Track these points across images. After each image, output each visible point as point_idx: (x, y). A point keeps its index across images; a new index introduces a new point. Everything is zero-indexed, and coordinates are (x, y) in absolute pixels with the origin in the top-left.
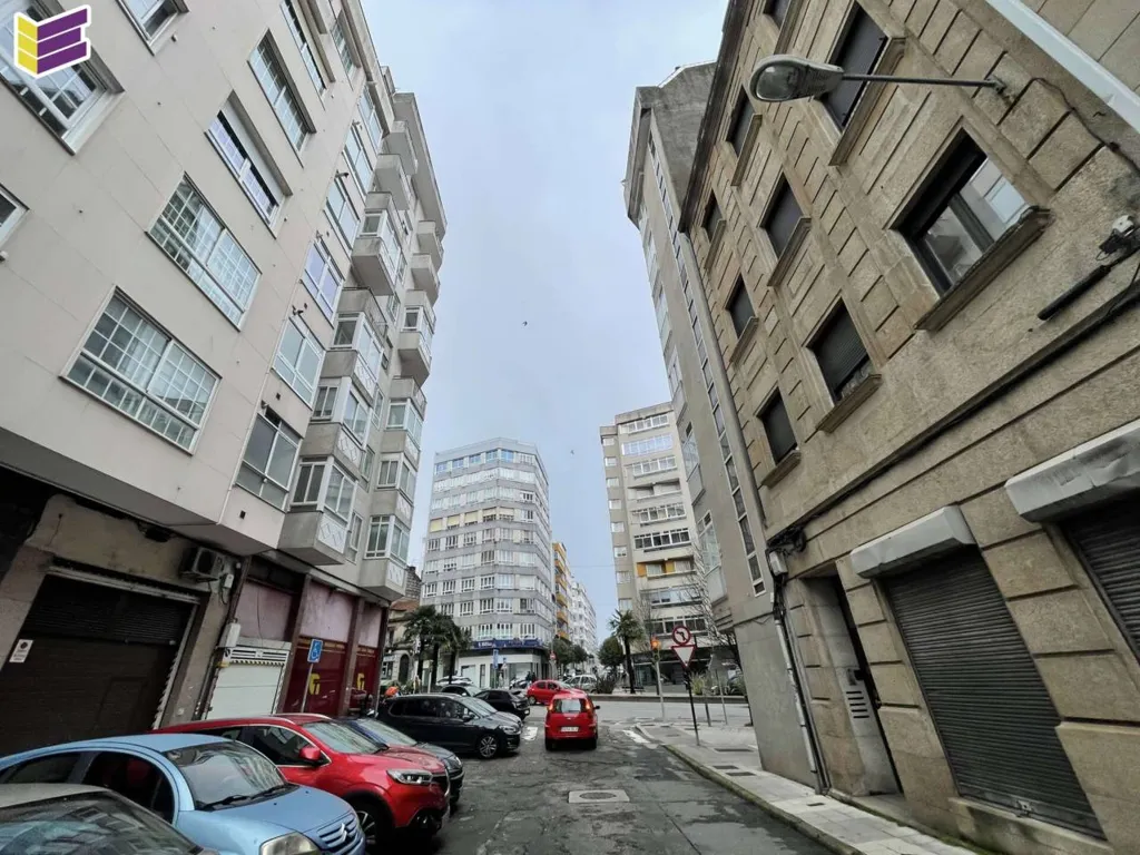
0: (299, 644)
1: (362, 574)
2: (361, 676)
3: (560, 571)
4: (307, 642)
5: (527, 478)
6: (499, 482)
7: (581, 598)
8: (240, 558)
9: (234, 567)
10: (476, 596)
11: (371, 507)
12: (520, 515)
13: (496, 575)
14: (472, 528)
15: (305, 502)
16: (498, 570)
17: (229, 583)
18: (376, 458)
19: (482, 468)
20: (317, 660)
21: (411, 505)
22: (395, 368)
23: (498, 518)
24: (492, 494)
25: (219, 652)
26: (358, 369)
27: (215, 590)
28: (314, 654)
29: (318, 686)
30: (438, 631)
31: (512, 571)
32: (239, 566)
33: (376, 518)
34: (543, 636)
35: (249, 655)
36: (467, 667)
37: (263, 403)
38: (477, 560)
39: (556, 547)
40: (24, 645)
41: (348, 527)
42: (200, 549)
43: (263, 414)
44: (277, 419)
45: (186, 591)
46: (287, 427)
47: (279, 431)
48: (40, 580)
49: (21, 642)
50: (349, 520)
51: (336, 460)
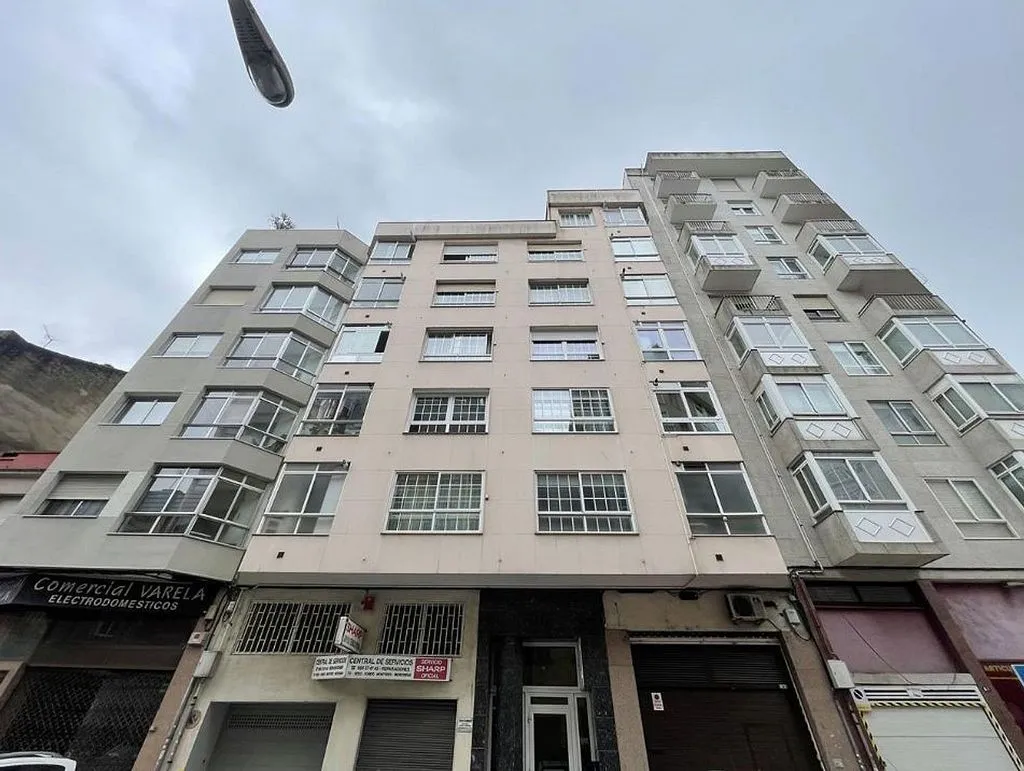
15: (821, 509)
17: (795, 617)
26: (769, 360)
27: (785, 629)
32: (792, 598)
33: (997, 469)
37: (674, 462)
40: (657, 697)
41: (912, 507)
42: (729, 596)
43: (682, 470)
44: (700, 465)
45: (758, 635)
46: (713, 464)
47: (709, 472)
48: (630, 650)
49: (653, 694)
50: (905, 498)
51: (813, 452)
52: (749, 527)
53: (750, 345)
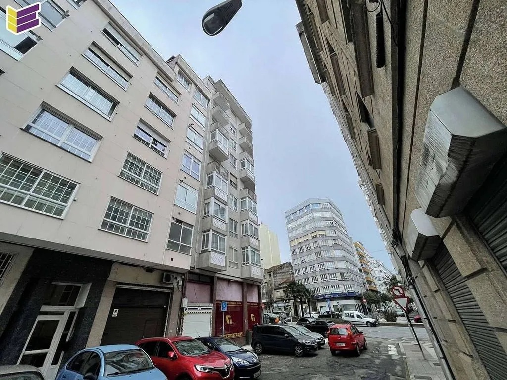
0: (217, 304)
1: (241, 272)
2: (252, 315)
3: (361, 257)
4: (219, 302)
5: (328, 214)
6: (314, 219)
7: (381, 268)
8: (183, 274)
9: (182, 278)
10: (318, 273)
11: (241, 244)
12: (329, 233)
13: (325, 263)
14: (308, 242)
15: (205, 249)
16: (324, 260)
17: (180, 284)
18: (238, 224)
19: (305, 214)
20: (226, 310)
21: (258, 240)
22: (240, 186)
23: (318, 236)
24: (313, 225)
25: (182, 310)
26: (217, 192)
27: (176, 287)
28: (224, 308)
29: (231, 320)
30: (298, 291)
31: (332, 260)
32: (183, 277)
34: (359, 290)
35: (195, 310)
36: (322, 307)
37: (173, 217)
38: (314, 257)
39: (356, 244)
40: (116, 311)
41: (225, 255)
42: (165, 273)
43: (174, 221)
44: (181, 222)
45: (165, 288)
46: (186, 224)
47: (183, 226)
48: (114, 290)
49: (115, 310)
50: (225, 253)
51: (213, 230)
52: (184, 250)
53: (214, 184)
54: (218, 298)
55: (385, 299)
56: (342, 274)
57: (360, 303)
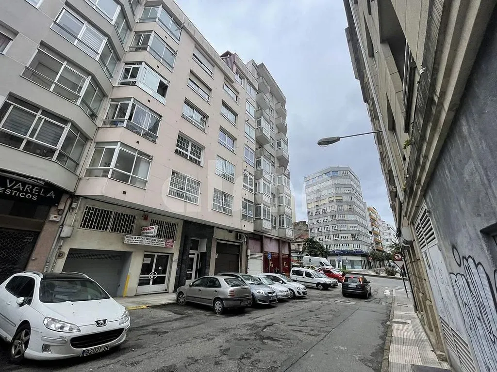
0: (264, 254)
1: (279, 233)
2: (285, 262)
4: (266, 253)
8: (247, 234)
9: (246, 237)
10: (331, 233)
11: (278, 212)
13: (338, 225)
14: (325, 206)
15: (258, 217)
16: (338, 222)
17: (245, 240)
18: (276, 196)
25: (247, 256)
26: (264, 174)
27: (243, 242)
28: (269, 257)
29: (272, 265)
35: (254, 257)
38: (329, 218)
41: (271, 222)
42: (238, 234)
45: (239, 243)
48: (216, 243)
54: (265, 250)
55: (389, 257)
56: (353, 235)
57: (366, 260)
